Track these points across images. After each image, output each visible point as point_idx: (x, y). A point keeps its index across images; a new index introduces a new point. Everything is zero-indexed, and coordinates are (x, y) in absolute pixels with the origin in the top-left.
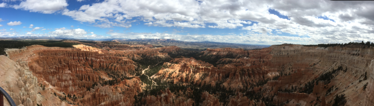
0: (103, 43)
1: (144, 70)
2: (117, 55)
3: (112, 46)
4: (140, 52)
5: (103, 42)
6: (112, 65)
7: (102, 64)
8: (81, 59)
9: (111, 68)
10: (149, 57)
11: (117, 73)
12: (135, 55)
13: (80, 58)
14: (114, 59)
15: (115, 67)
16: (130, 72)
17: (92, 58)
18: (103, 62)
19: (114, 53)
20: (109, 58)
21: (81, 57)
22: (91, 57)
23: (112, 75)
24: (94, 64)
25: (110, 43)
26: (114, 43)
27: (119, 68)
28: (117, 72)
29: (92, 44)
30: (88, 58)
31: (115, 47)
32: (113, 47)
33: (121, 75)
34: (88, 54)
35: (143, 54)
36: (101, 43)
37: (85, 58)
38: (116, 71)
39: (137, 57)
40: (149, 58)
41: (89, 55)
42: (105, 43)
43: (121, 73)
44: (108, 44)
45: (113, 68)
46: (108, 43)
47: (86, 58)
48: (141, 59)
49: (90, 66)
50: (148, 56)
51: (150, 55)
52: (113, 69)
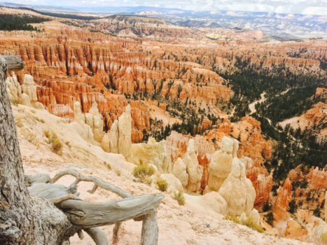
0: (115, 21)
1: (252, 101)
2: (167, 56)
3: (143, 30)
4: (231, 52)
5: (113, 17)
6: (170, 85)
7: (141, 80)
8: (74, 69)
9: (169, 91)
10: (258, 69)
11: (188, 106)
12: (219, 59)
13: (71, 65)
14: (168, 68)
15: (180, 90)
16: (221, 105)
17: (107, 64)
18: (143, 75)
19: (156, 49)
20: (153, 64)
21: (74, 60)
22: (104, 60)
23: (174, 110)
24: (118, 81)
25: (135, 21)
26: (148, 20)
27: (190, 93)
28: (186, 104)
29: (81, 21)
30: (94, 64)
31: (151, 34)
32: (147, 32)
33: (199, 110)
34: (94, 53)
35: (238, 59)
36: (107, 20)
37: (86, 64)
38: (183, 101)
39: (224, 65)
40: (259, 72)
41: (97, 54)
42: (120, 19)
43: (198, 105)
44: (131, 23)
45: (174, 91)
46: (130, 18)
47: (90, 66)
48: (237, 73)
49: (107, 86)
50: (254, 65)
51: (262, 63)
52: (174, 96)
